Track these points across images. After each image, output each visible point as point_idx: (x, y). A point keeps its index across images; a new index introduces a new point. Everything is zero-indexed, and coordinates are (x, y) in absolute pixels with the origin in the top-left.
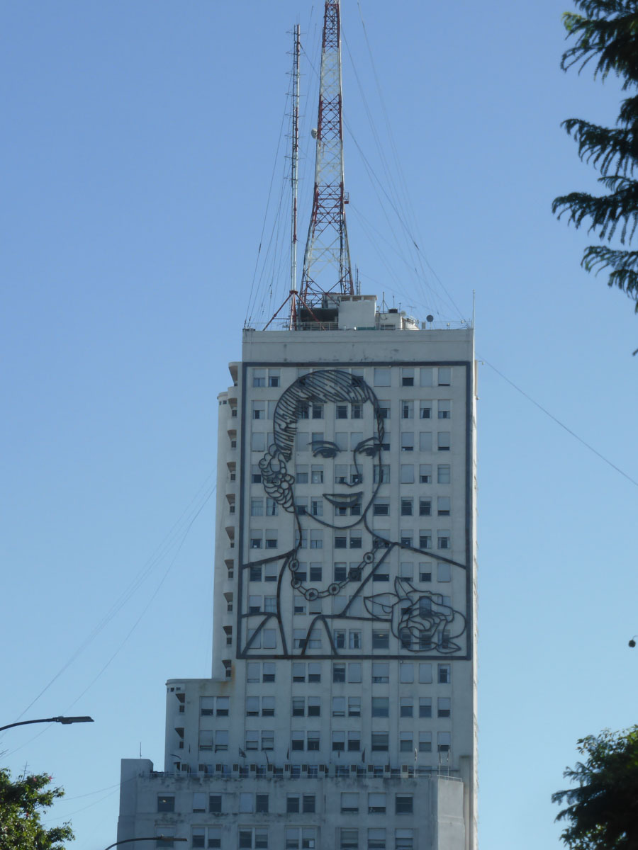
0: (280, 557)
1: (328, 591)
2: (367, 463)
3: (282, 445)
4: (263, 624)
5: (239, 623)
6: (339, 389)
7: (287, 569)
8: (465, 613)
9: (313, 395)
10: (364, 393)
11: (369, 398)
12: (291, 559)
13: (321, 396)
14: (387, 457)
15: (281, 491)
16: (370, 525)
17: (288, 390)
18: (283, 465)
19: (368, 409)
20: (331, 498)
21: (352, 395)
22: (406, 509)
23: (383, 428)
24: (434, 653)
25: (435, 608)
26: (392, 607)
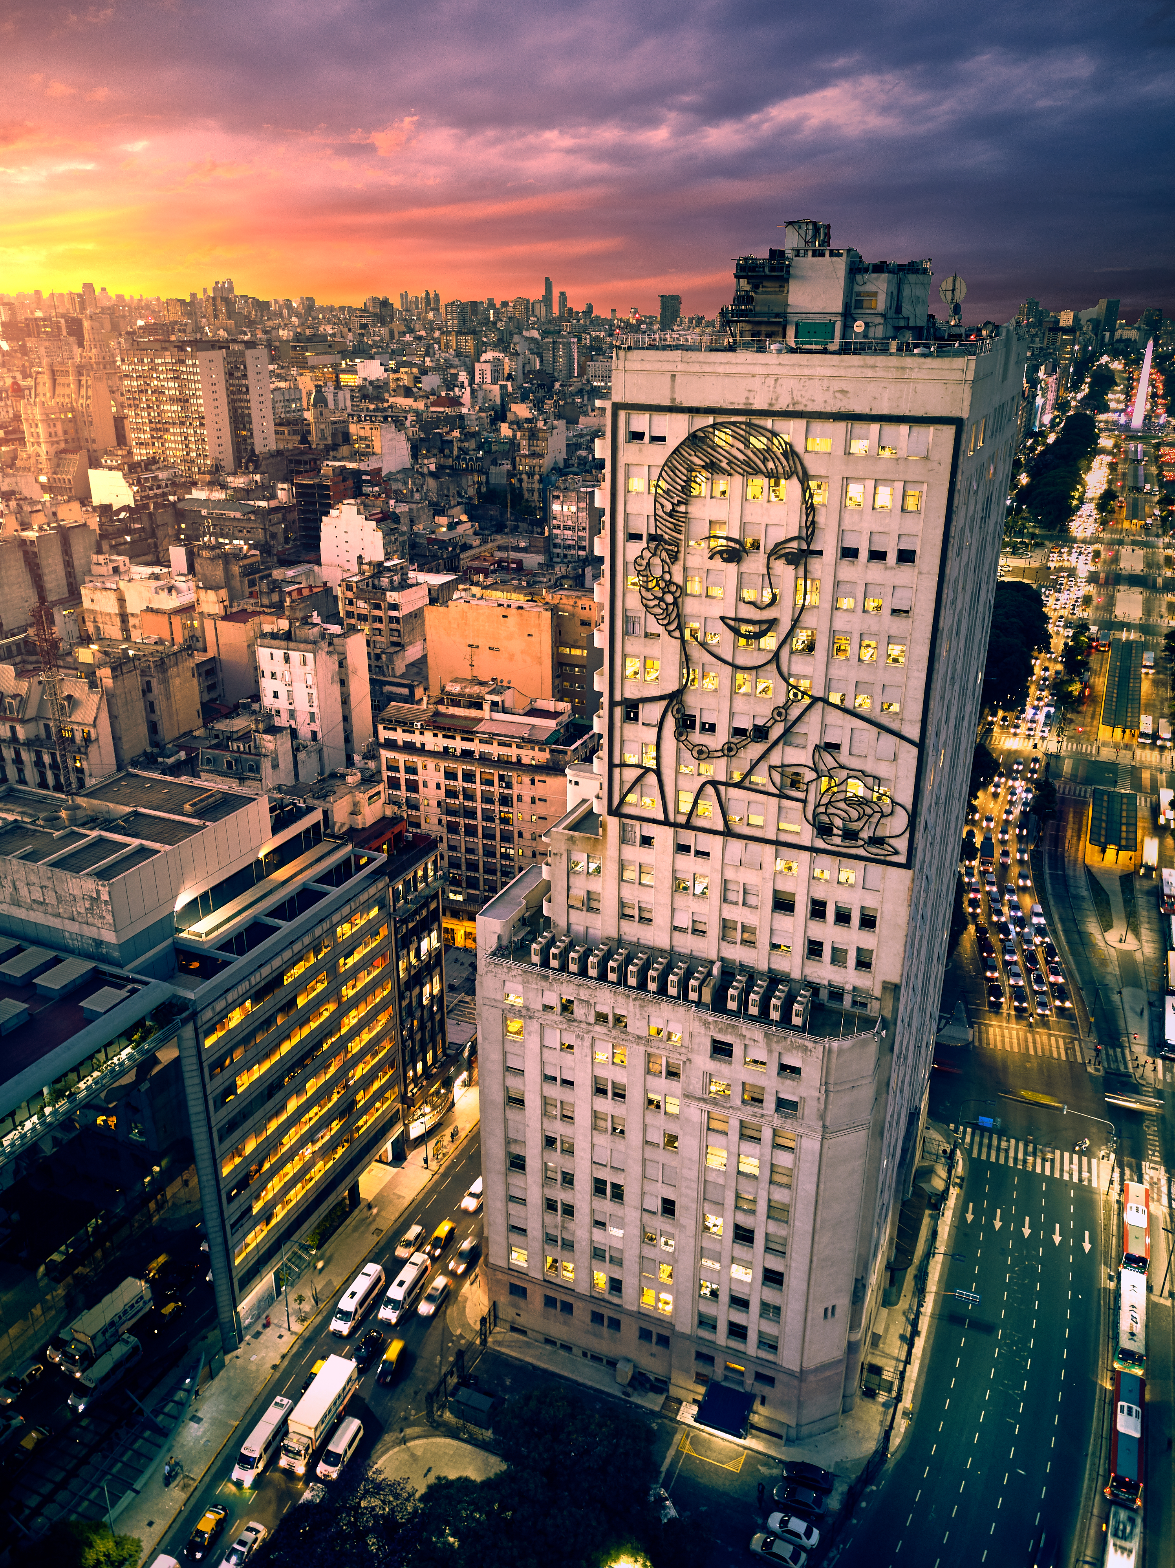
0: (661, 698)
2: (785, 575)
4: (639, 779)
5: (610, 773)
6: (751, 454)
7: (669, 714)
9: (712, 461)
11: (795, 471)
12: (674, 702)
14: (816, 568)
15: (664, 606)
17: (675, 452)
18: (666, 568)
23: (813, 522)
24: (861, 852)
26: (808, 784)
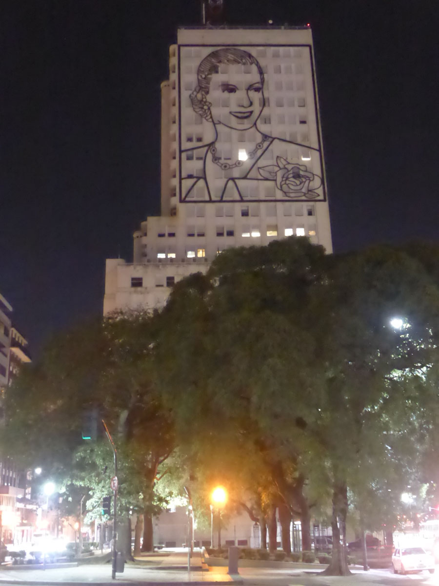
0: (205, 146)
1: (235, 164)
3: (203, 86)
4: (195, 183)
6: (236, 58)
8: (320, 176)
9: (220, 61)
10: (251, 59)
11: (254, 62)
12: (211, 147)
13: (225, 61)
14: (267, 93)
16: (259, 128)
17: (206, 58)
19: (254, 68)
20: (234, 114)
21: (244, 61)
22: (281, 120)
23: (263, 77)
24: (304, 198)
25: (302, 173)
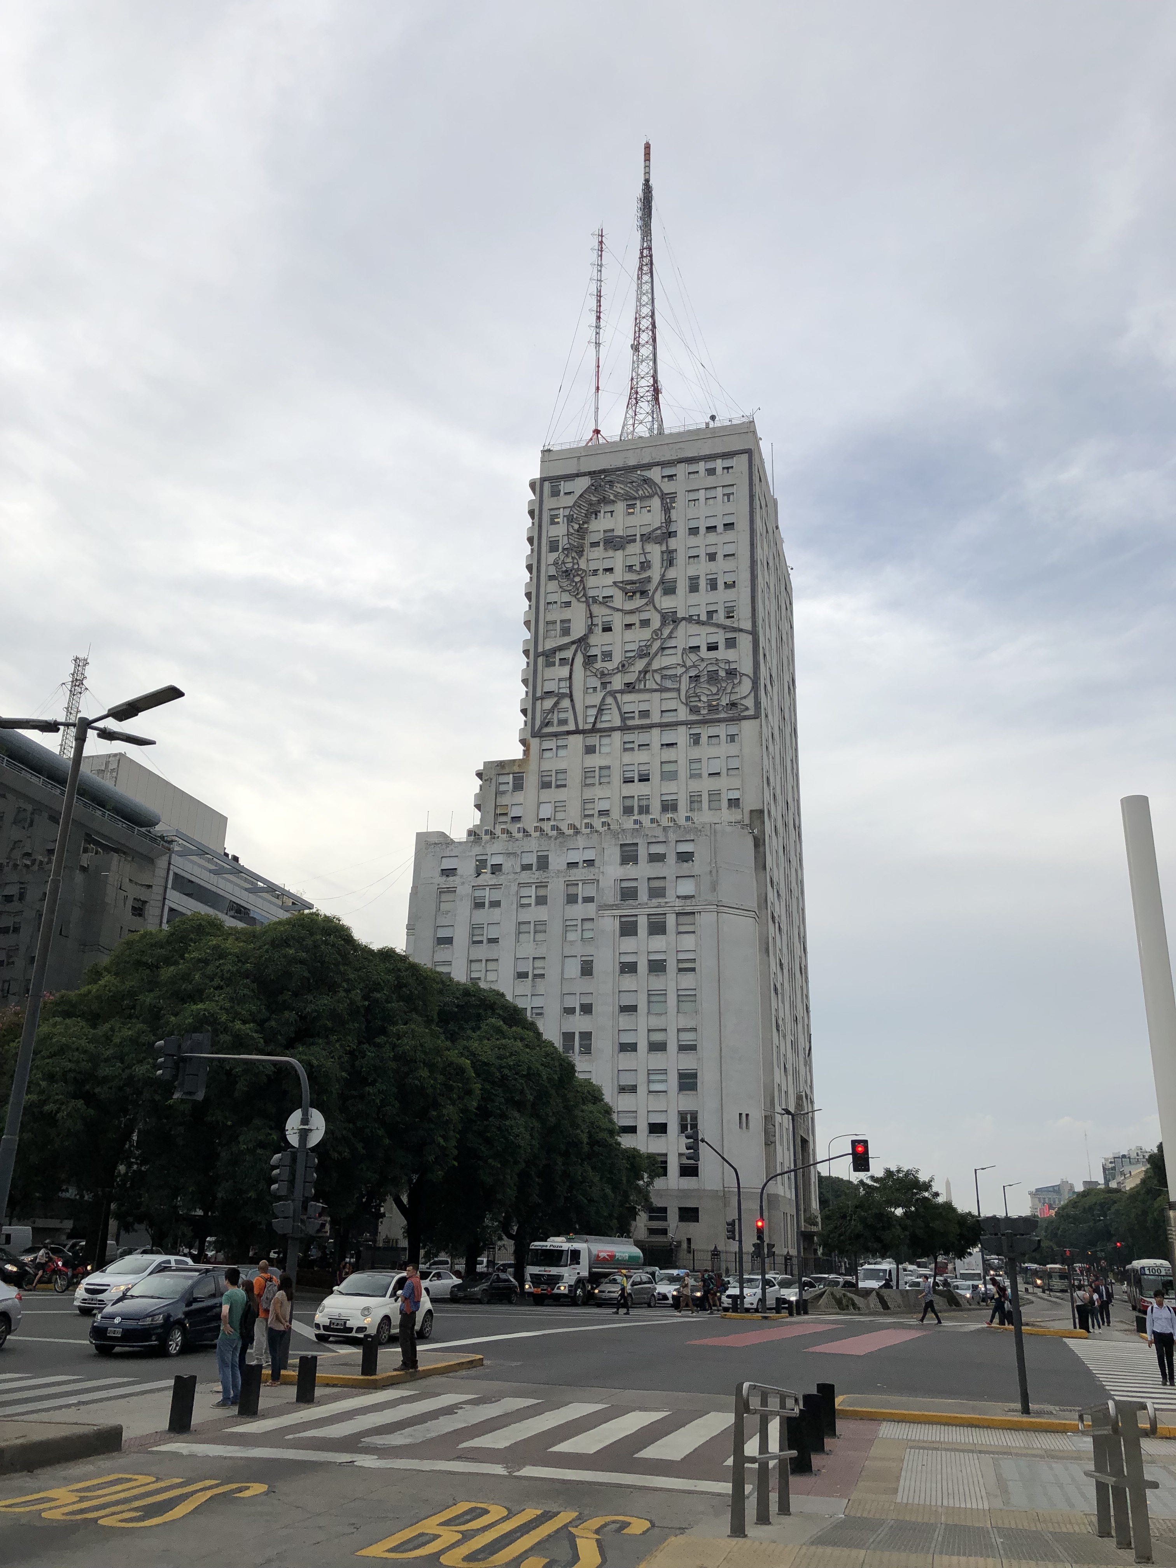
0: (573, 643)
1: (618, 668)
2: (655, 551)
3: (575, 544)
4: (556, 704)
5: (534, 704)
6: (627, 489)
7: (579, 652)
8: (752, 675)
9: (604, 497)
10: (651, 489)
11: (656, 493)
12: (583, 644)
13: (612, 497)
14: (673, 543)
15: (574, 584)
16: (658, 606)
17: (581, 496)
18: (576, 561)
19: (656, 502)
20: (621, 585)
21: (640, 492)
22: (694, 587)
23: (669, 516)
24: (723, 716)
25: (722, 673)
26: (680, 676)
